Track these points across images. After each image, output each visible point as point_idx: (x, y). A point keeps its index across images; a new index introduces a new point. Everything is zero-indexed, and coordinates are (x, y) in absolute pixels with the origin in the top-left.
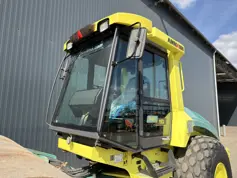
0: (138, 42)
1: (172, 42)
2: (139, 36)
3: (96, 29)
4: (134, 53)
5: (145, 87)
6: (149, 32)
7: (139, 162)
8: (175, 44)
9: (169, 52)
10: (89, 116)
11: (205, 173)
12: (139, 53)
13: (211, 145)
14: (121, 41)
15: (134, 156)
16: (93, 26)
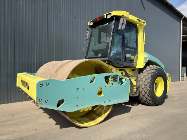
0: (123, 23)
1: (139, 21)
2: (123, 21)
3: (105, 17)
4: (122, 28)
5: (126, 42)
6: (128, 18)
7: (122, 73)
8: (141, 21)
9: (138, 25)
10: (102, 54)
11: (150, 78)
12: (123, 28)
13: (156, 68)
14: (116, 21)
15: (120, 70)
16: (104, 16)
